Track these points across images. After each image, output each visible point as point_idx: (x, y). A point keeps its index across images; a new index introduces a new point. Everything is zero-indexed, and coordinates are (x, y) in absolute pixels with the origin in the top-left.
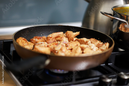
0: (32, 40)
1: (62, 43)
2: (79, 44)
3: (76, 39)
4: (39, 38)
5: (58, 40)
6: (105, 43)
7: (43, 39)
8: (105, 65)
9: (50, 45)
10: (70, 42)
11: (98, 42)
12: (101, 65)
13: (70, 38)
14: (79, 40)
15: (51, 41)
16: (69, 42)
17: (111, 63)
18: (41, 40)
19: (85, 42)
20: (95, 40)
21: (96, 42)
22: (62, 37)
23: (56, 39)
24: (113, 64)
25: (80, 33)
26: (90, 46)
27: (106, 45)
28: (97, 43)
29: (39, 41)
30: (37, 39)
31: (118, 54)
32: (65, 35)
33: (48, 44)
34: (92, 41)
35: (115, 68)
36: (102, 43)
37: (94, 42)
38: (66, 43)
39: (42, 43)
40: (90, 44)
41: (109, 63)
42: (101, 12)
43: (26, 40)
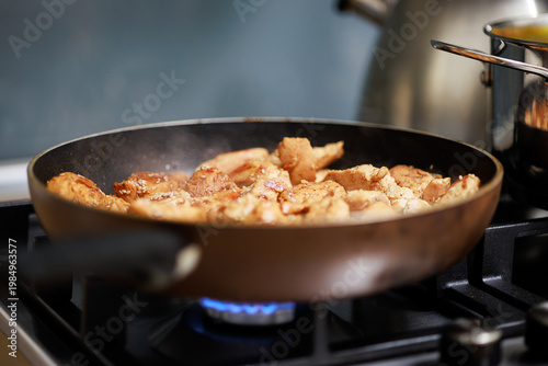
0: (124, 187)
1: (259, 189)
2: (339, 190)
3: (329, 175)
4: (152, 180)
5: (243, 179)
6: (461, 177)
7: (176, 184)
9: (206, 202)
10: (300, 186)
11: (429, 178)
12: (450, 285)
13: (297, 169)
14: (342, 175)
15: (211, 184)
16: (295, 188)
17: (496, 275)
18: (165, 185)
19: (369, 179)
21: (418, 180)
22: (261, 168)
23: (234, 179)
24: (504, 279)
25: (344, 147)
26: (390, 198)
27: (464, 187)
28: (425, 185)
29: (154, 188)
30: (144, 182)
31: (525, 234)
32: (275, 158)
33: (197, 200)
34: (402, 179)
35: (517, 293)
36: (447, 180)
37: (412, 182)
38: (278, 189)
39: (166, 194)
40: (392, 189)
41: (487, 275)
42: (434, 43)
43: (94, 186)
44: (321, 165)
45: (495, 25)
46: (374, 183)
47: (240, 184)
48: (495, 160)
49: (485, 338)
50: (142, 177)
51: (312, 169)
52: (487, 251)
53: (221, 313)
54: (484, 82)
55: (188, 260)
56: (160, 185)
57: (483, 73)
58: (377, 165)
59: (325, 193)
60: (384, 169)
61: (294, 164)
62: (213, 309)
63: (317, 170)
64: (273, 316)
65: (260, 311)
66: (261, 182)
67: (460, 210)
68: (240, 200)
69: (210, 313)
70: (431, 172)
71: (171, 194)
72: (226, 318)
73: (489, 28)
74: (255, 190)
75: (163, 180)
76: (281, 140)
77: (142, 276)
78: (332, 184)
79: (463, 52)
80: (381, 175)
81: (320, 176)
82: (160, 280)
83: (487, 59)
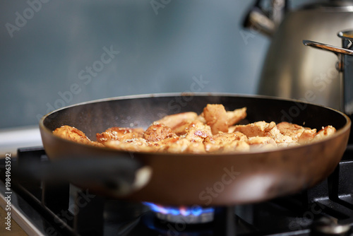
0: (103, 136)
1: (191, 136)
2: (243, 137)
3: (237, 128)
4: (122, 132)
5: (181, 131)
6: (323, 128)
7: (137, 134)
8: (327, 198)
9: (156, 145)
10: (218, 135)
11: (302, 130)
12: (317, 200)
13: (216, 125)
14: (245, 128)
15: (160, 134)
16: (215, 136)
17: (347, 194)
18: (129, 135)
19: (263, 130)
20: (293, 126)
21: (295, 131)
22: (192, 124)
23: (175, 131)
24: (352, 197)
25: (247, 112)
26: (277, 142)
27: (325, 134)
28: (300, 134)
29: (122, 137)
30: (116, 133)
32: (202, 118)
33: (150, 143)
34: (285, 131)
36: (314, 130)
37: (291, 133)
38: (203, 136)
39: (130, 140)
40: (278, 136)
41: (341, 194)
42: (305, 42)
43: (83, 135)
44: (232, 123)
45: (345, 32)
46: (266, 132)
47: (179, 134)
48: (346, 116)
49: (339, 229)
50: (115, 130)
51: (225, 125)
52: (341, 177)
53: (166, 215)
54: (337, 69)
55: (143, 177)
56: (126, 135)
57: (338, 63)
58: (268, 121)
59: (234, 138)
60: (273, 123)
61: (214, 121)
62: (161, 213)
63: (230, 126)
64: (200, 217)
65: (191, 214)
66: (192, 131)
67: (323, 145)
68: (178, 142)
69: (159, 216)
70: (304, 126)
71: (134, 140)
72: (169, 219)
73: (341, 34)
74: (188, 137)
75: (128, 132)
76: (206, 106)
77: (113, 186)
78: (239, 134)
79: (324, 47)
80: (271, 127)
81: (231, 130)
82: (125, 189)
83: (340, 51)
